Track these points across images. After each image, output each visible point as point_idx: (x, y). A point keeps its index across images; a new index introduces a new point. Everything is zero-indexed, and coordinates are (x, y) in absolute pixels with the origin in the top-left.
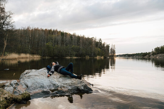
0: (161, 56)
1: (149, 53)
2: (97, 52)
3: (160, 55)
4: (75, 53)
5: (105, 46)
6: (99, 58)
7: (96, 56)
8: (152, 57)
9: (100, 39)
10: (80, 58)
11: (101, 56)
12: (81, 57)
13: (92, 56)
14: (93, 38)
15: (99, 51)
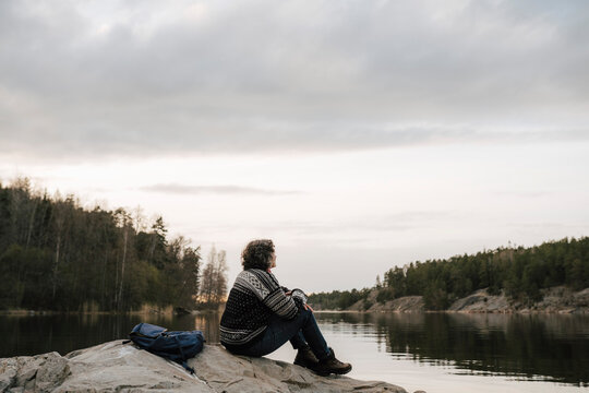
0: (409, 306)
1: (367, 293)
2: (145, 283)
3: (408, 299)
4: (19, 287)
5: (181, 254)
6: (150, 313)
7: (138, 307)
8: (377, 310)
9: (160, 221)
10: (50, 313)
11: (164, 307)
13: (115, 306)
14: (119, 211)
15: (150, 282)
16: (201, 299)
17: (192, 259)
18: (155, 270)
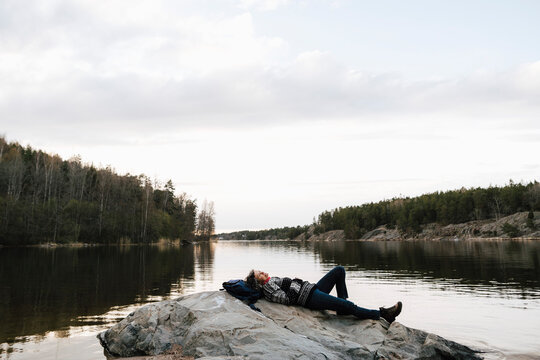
0: (335, 237)
1: (307, 228)
2: (161, 224)
3: (334, 232)
4: (77, 228)
5: (184, 204)
6: (165, 244)
7: (156, 240)
8: (314, 239)
9: (170, 182)
10: (98, 245)
11: (174, 240)
12: (101, 243)
13: (141, 240)
14: (141, 176)
15: (164, 223)
16: (197, 233)
17: (191, 208)
18: (167, 215)
